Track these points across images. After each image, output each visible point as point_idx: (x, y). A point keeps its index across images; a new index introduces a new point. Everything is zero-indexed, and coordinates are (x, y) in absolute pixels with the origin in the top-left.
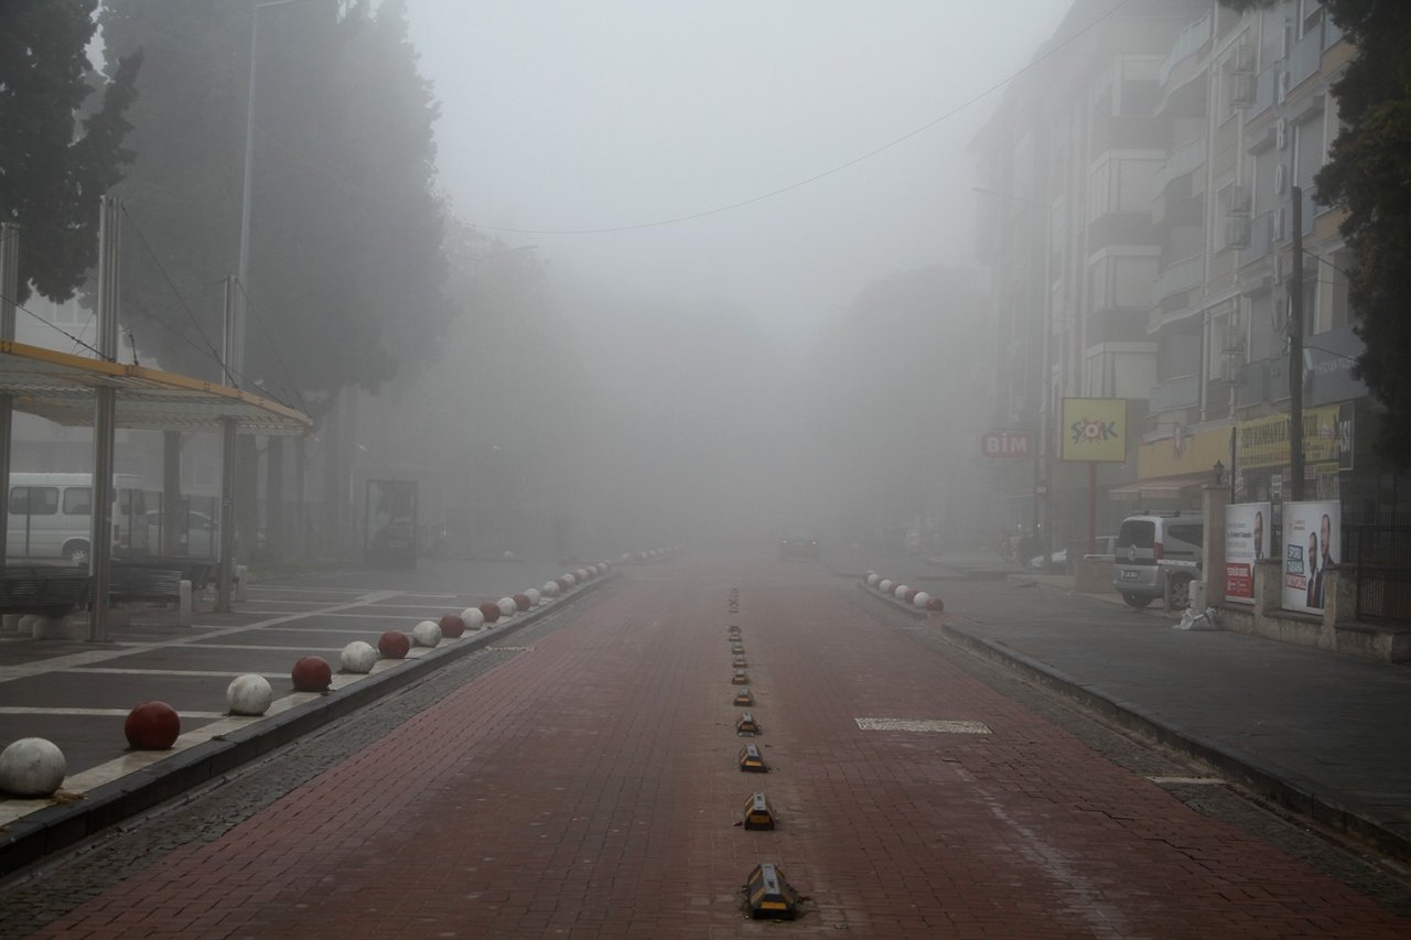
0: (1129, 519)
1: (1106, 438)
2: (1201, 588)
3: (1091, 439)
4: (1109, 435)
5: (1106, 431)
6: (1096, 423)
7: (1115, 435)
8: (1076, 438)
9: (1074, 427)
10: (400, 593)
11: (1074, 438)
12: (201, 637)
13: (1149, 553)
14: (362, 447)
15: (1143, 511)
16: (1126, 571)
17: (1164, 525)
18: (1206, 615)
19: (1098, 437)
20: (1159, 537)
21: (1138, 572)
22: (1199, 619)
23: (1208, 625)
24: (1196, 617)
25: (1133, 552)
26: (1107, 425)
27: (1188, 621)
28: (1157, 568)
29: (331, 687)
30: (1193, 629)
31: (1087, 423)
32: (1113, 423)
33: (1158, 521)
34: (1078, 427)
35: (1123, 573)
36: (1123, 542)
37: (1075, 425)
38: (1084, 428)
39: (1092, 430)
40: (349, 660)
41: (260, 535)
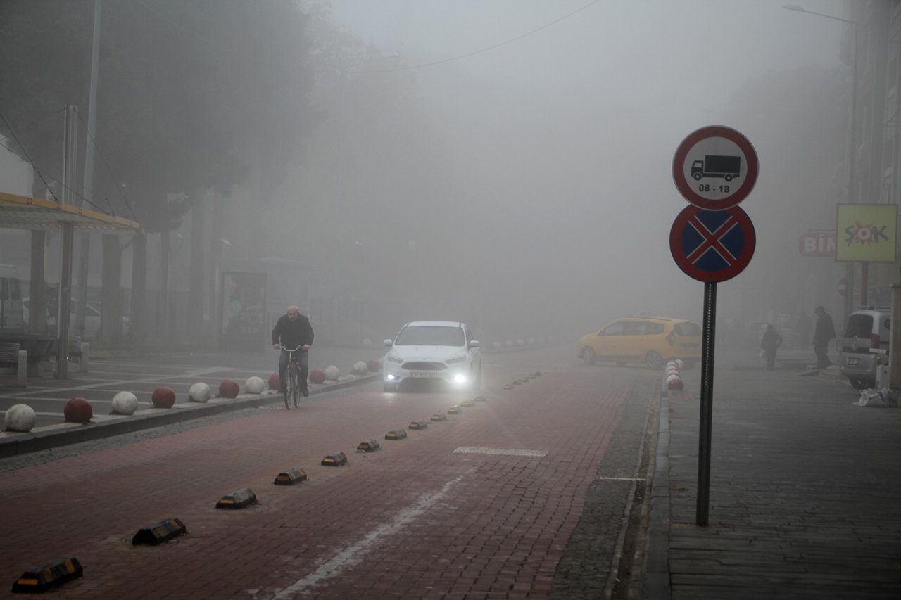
0: (854, 313)
1: (877, 240)
2: (886, 372)
3: (863, 242)
4: (879, 237)
5: (877, 234)
6: (868, 227)
7: (886, 238)
8: (849, 241)
9: (847, 231)
10: (228, 369)
11: (847, 240)
12: (29, 393)
13: (867, 342)
14: (227, 242)
15: (868, 306)
16: (850, 359)
17: (881, 319)
18: (881, 394)
19: (870, 240)
20: (876, 329)
21: (859, 359)
22: (874, 397)
23: (881, 402)
24: (872, 396)
25: (857, 341)
26: (879, 228)
27: (865, 399)
28: (873, 356)
29: (92, 420)
30: (868, 406)
31: (860, 227)
32: (884, 227)
33: (876, 315)
34: (852, 230)
35: (848, 359)
36: (849, 334)
37: (849, 228)
38: (856, 232)
39: (864, 234)
40: (117, 404)
41: (125, 319)
